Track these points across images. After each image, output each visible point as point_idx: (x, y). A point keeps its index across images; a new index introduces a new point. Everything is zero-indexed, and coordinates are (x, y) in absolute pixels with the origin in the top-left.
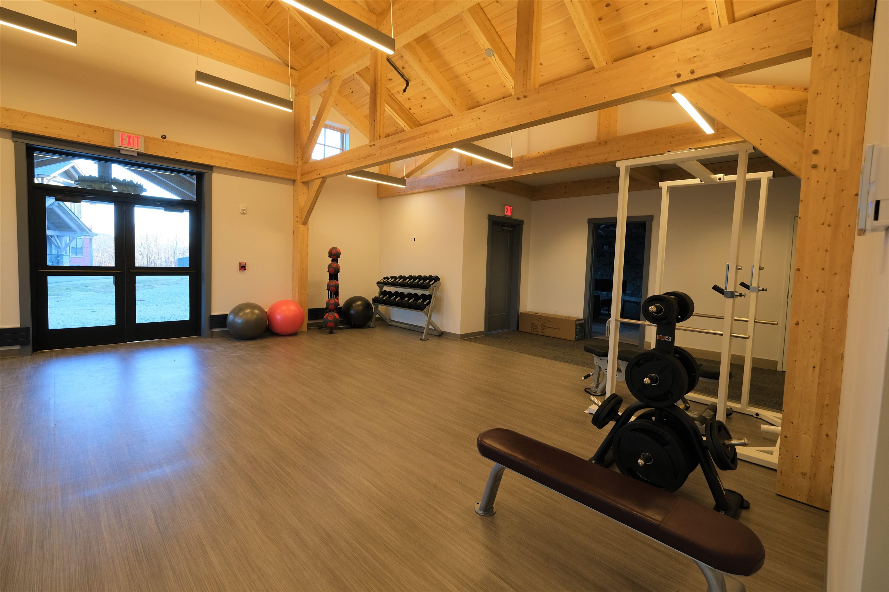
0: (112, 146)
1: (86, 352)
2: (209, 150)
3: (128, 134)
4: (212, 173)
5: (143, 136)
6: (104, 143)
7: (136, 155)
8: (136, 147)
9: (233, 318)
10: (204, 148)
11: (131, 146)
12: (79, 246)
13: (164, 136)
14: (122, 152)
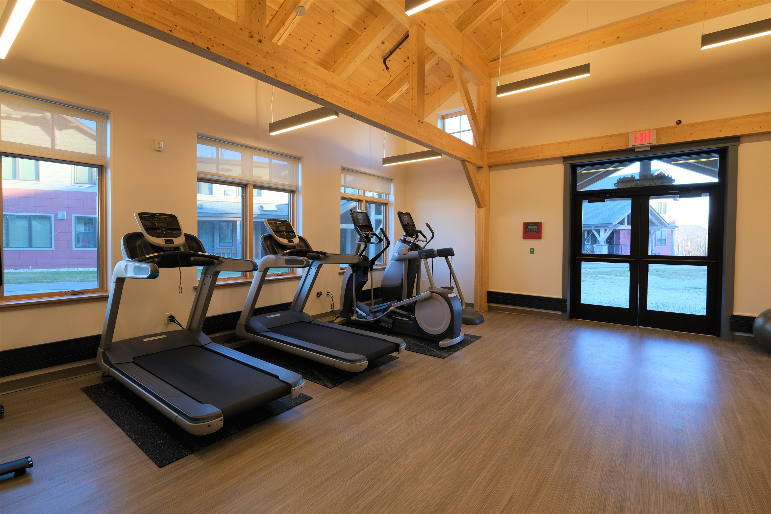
0: (627, 148)
1: (601, 327)
2: (732, 119)
3: (640, 132)
4: (739, 145)
5: (654, 129)
6: (621, 146)
7: (649, 149)
8: (647, 142)
9: (762, 323)
10: (727, 119)
11: (643, 142)
12: (663, 237)
13: (678, 122)
14: (636, 150)
